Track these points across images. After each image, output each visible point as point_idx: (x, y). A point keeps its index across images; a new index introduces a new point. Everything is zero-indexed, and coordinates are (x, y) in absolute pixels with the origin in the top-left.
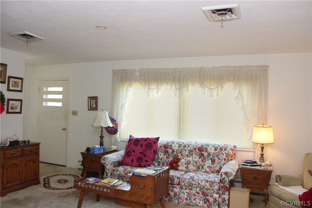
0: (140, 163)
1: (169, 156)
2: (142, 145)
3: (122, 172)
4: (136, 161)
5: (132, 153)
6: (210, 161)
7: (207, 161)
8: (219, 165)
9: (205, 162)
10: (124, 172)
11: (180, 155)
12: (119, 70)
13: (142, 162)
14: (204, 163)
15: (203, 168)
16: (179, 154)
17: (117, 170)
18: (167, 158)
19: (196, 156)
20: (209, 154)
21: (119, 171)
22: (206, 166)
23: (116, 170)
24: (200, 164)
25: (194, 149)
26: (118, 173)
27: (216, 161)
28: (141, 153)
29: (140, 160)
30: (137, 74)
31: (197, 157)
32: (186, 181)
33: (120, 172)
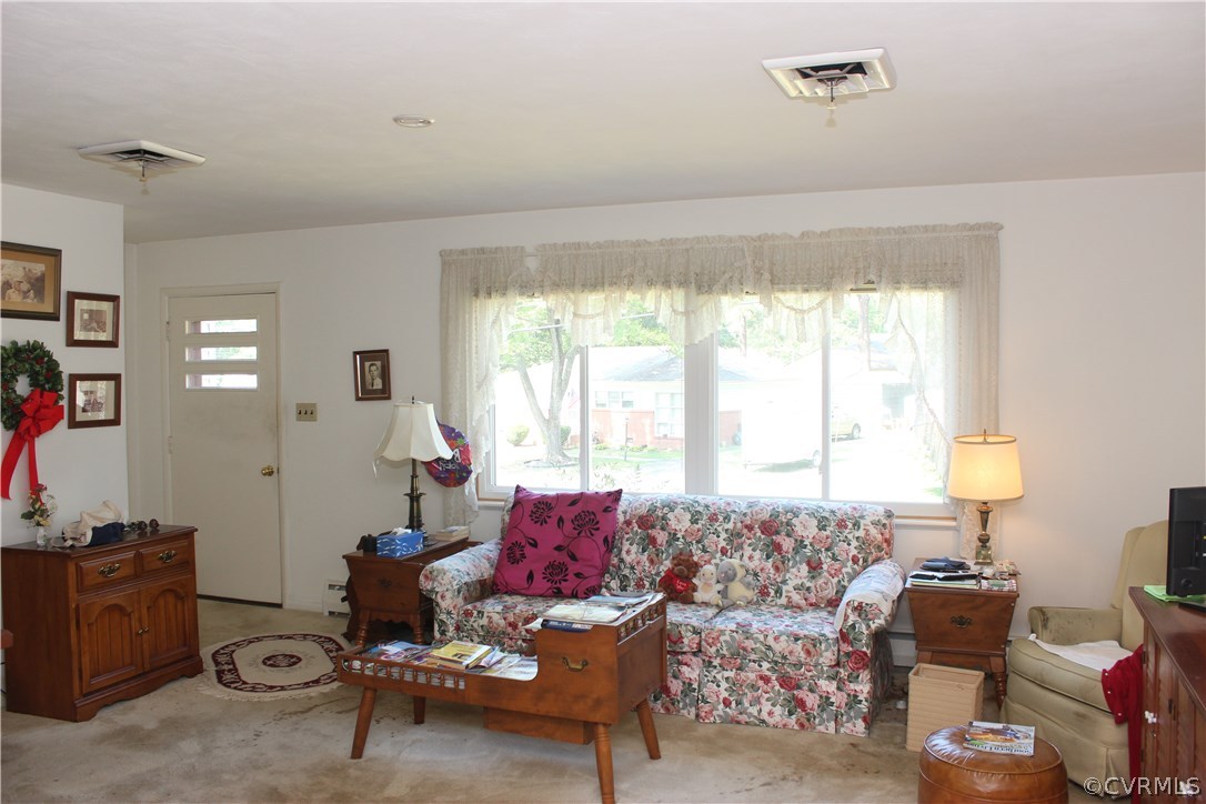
0: (558, 585)
1: (657, 555)
2: (561, 520)
3: (496, 617)
4: (544, 578)
5: (528, 550)
6: (804, 568)
7: (793, 567)
8: (835, 580)
9: (788, 571)
10: (505, 619)
11: (698, 548)
12: (463, 252)
13: (566, 580)
14: (784, 576)
15: (779, 592)
16: (694, 548)
17: (479, 612)
18: (652, 562)
19: (754, 550)
20: (800, 544)
21: (485, 615)
22: (791, 584)
23: (475, 613)
24: (769, 578)
25: (746, 527)
26: (484, 621)
27: (825, 567)
28: (559, 548)
29: (557, 574)
30: (532, 264)
31: (757, 554)
32: (722, 638)
33: (490, 618)
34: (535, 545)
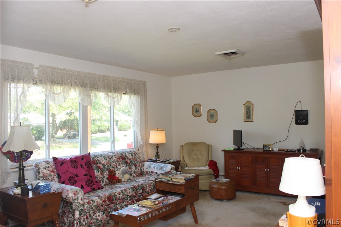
0: (92, 187)
1: (102, 172)
2: (81, 165)
3: (99, 201)
4: (87, 186)
5: (76, 178)
6: (134, 166)
8: (140, 168)
11: (111, 167)
13: (94, 185)
17: (93, 201)
18: (101, 174)
22: (133, 171)
27: (137, 165)
28: (85, 175)
29: (91, 183)
30: (36, 72)
34: (77, 176)
